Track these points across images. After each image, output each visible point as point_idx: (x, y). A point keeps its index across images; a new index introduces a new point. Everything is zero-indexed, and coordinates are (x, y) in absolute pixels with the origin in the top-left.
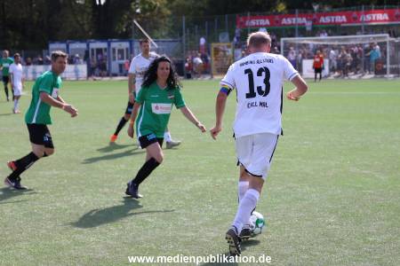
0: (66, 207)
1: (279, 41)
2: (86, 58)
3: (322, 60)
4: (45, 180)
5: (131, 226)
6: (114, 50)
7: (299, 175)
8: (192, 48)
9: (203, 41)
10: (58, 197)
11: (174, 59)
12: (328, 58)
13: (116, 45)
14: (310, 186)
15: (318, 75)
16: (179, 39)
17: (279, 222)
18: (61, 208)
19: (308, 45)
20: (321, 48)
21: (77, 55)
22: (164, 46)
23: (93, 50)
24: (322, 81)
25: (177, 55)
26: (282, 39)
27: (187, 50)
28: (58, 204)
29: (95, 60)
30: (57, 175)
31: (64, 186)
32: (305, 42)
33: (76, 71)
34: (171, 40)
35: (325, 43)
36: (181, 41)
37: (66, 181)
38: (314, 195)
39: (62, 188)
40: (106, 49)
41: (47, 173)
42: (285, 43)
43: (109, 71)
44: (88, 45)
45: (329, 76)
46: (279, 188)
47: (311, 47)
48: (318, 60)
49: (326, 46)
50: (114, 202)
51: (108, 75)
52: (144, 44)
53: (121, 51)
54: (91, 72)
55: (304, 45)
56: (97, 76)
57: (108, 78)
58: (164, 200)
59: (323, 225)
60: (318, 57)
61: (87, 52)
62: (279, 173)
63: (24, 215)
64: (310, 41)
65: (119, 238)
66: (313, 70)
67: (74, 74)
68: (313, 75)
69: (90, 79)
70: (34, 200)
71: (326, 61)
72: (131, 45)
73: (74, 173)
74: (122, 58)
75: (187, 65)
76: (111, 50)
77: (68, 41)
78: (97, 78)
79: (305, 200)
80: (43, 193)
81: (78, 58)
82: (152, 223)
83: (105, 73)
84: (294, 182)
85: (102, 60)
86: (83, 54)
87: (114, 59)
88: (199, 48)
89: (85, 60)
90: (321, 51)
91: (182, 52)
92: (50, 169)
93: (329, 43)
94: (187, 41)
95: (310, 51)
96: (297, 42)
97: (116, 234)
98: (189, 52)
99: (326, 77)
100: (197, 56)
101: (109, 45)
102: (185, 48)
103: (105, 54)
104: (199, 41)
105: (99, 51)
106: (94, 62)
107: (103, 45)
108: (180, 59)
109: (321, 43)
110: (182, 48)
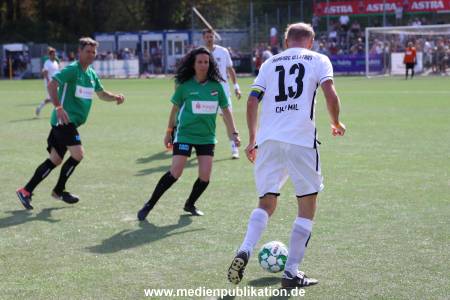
0: (115, 226)
1: (364, 30)
2: (138, 52)
3: (414, 54)
4: (90, 194)
5: (190, 248)
6: (170, 42)
7: (387, 189)
8: (261, 40)
9: (273, 31)
10: (104, 214)
11: (240, 53)
12: (422, 51)
13: (173, 37)
14: (399, 203)
15: (410, 71)
16: (245, 30)
17: (363, 245)
18: (108, 228)
19: (398, 35)
20: (413, 39)
21: (127, 49)
22: (229, 38)
23: (145, 42)
24: (414, 77)
25: (244, 48)
26: (367, 29)
27: (255, 42)
28: (105, 223)
29: (148, 54)
30: (104, 189)
31: (112, 202)
32: (394, 32)
33: (126, 68)
34: (236, 30)
35: (418, 33)
36: (248, 32)
37: (114, 196)
38: (404, 213)
39: (109, 204)
40: (160, 42)
41: (93, 187)
42: (371, 33)
43: (165, 67)
44: (140, 37)
45: (422, 72)
46: (364, 205)
47: (402, 38)
48: (409, 53)
49: (420, 36)
50: (171, 221)
51: (163, 72)
52: (207, 34)
53: (178, 44)
54: (143, 69)
55: (394, 35)
56: (151, 73)
57: (163, 76)
58: (229, 219)
59: (415, 248)
60: (410, 50)
61: (139, 46)
62: (363, 187)
63: (66, 236)
64: (401, 32)
65: (175, 263)
66: (404, 66)
67: (123, 71)
68: (403, 71)
69: (142, 76)
70: (78, 218)
71: (420, 55)
72: (190, 37)
73: (124, 187)
74: (180, 53)
75: (254, 59)
76: (167, 43)
77: (117, 33)
78: (152, 76)
79: (394, 219)
80: (86, 210)
81: (128, 53)
82: (214, 245)
83: (160, 69)
84: (380, 198)
85: (157, 54)
86: (135, 47)
87: (170, 53)
88: (269, 40)
89: (136, 54)
90: (414, 43)
91: (249, 44)
92: (96, 182)
93: (422, 34)
94: (255, 32)
95: (400, 43)
96: (385, 32)
97: (173, 258)
98: (257, 45)
99: (419, 73)
100: (266, 49)
101: (165, 37)
102: (252, 40)
103: (160, 47)
104: (269, 33)
105: (153, 44)
106: (147, 57)
107: (157, 37)
108: (247, 53)
109: (413, 33)
110: (249, 39)
